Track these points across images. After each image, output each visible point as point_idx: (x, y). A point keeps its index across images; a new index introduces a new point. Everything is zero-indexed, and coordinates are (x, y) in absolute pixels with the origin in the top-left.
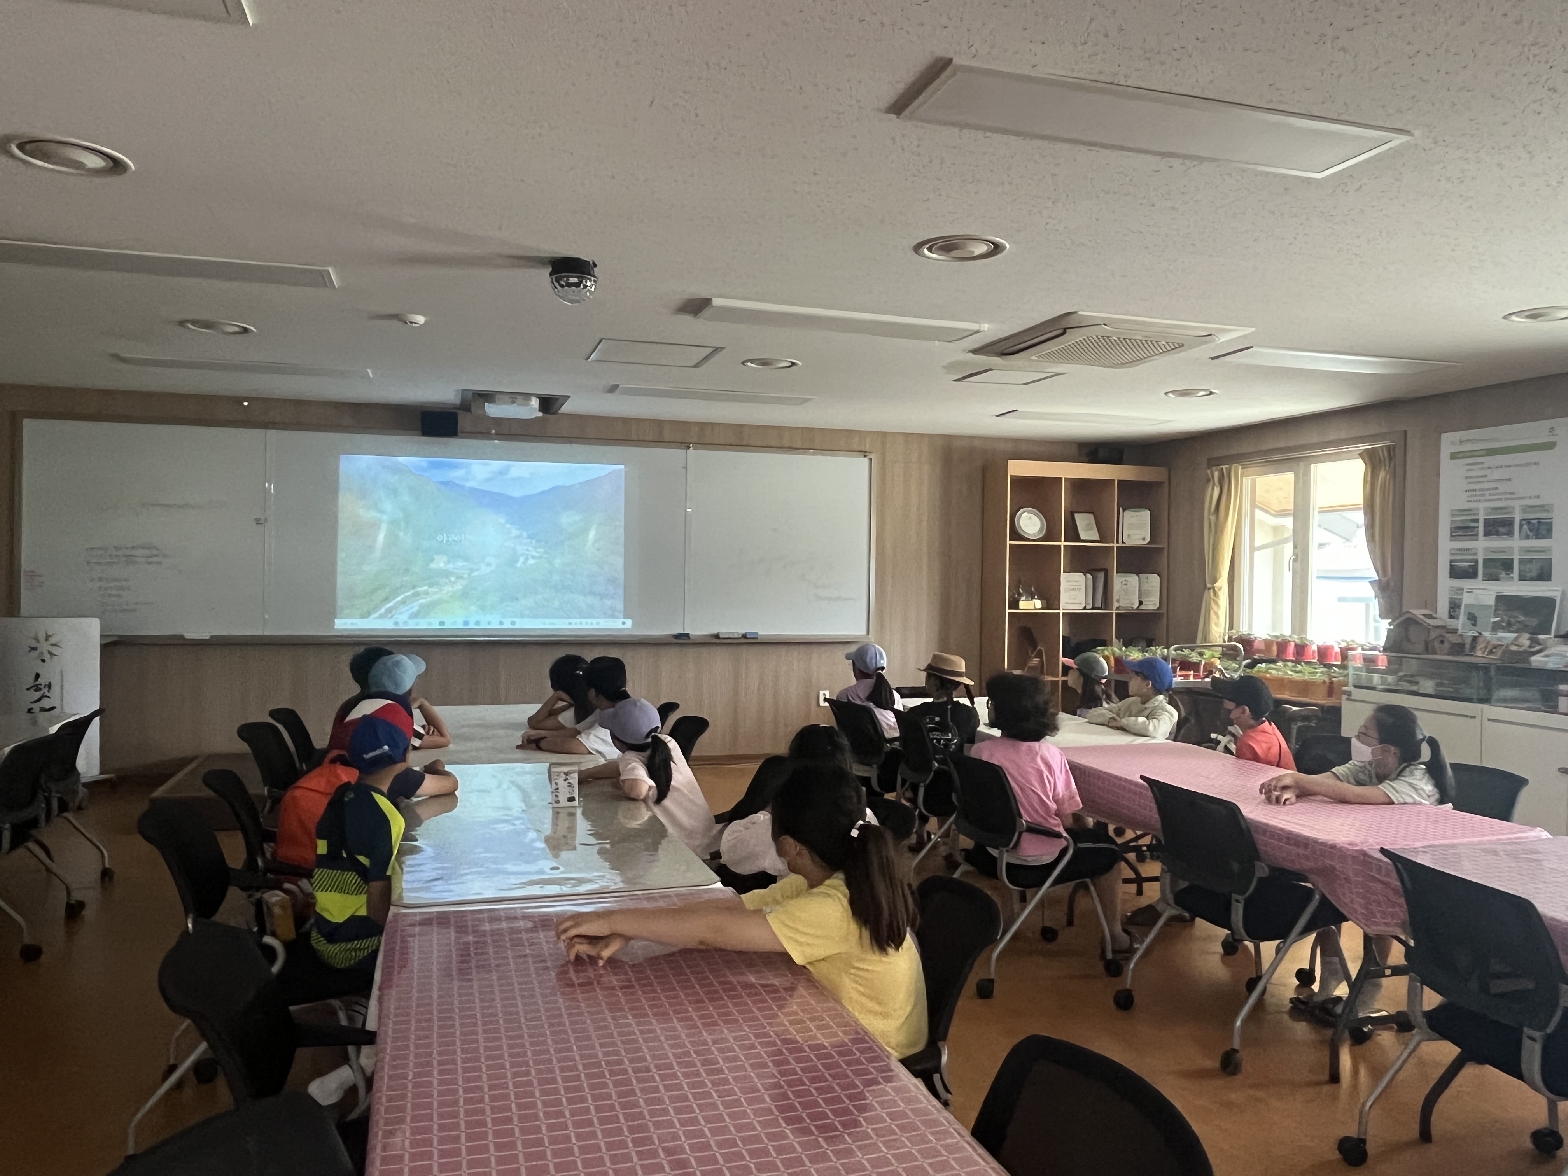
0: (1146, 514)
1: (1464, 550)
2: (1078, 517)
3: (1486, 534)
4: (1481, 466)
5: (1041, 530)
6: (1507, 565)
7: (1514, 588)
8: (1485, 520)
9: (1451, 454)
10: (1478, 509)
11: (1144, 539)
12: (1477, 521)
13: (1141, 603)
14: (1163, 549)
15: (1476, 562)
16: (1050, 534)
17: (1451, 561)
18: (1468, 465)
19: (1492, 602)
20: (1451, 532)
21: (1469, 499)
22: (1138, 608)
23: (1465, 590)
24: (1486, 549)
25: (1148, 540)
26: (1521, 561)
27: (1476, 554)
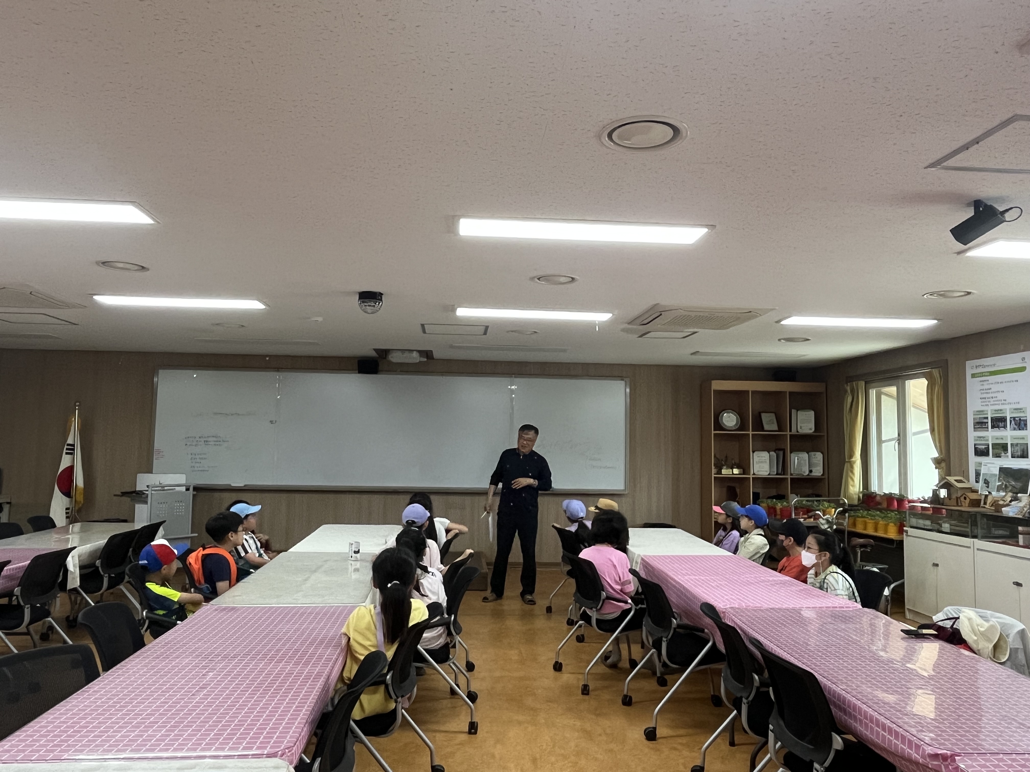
0: (812, 413)
1: (980, 437)
2: (763, 415)
3: (993, 427)
4: (987, 382)
5: (736, 424)
6: (1004, 447)
7: (1008, 463)
8: (992, 418)
9: (972, 374)
10: (987, 411)
11: (811, 429)
12: (987, 418)
13: (811, 471)
14: (824, 436)
15: (989, 445)
16: (742, 425)
17: (975, 445)
18: (981, 381)
19: (997, 472)
20: (974, 426)
21: (983, 404)
22: (808, 475)
23: (983, 464)
24: (993, 437)
25: (813, 430)
26: (1012, 445)
27: (988, 440)
